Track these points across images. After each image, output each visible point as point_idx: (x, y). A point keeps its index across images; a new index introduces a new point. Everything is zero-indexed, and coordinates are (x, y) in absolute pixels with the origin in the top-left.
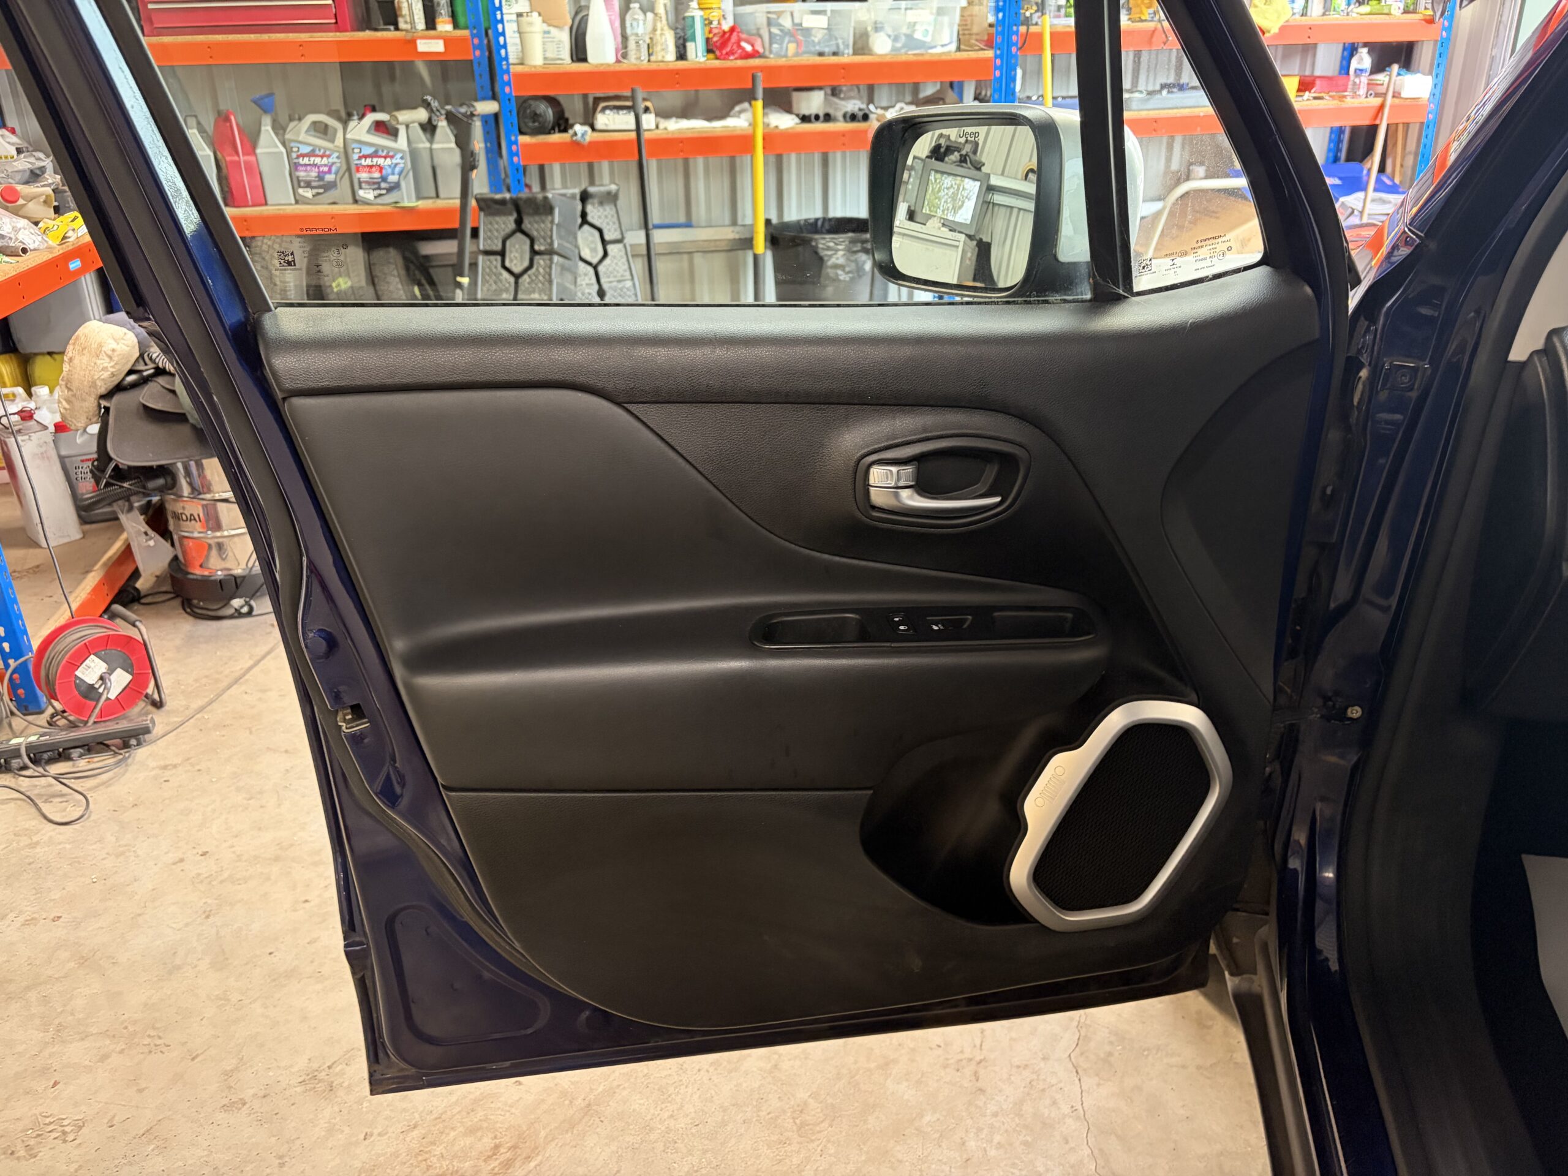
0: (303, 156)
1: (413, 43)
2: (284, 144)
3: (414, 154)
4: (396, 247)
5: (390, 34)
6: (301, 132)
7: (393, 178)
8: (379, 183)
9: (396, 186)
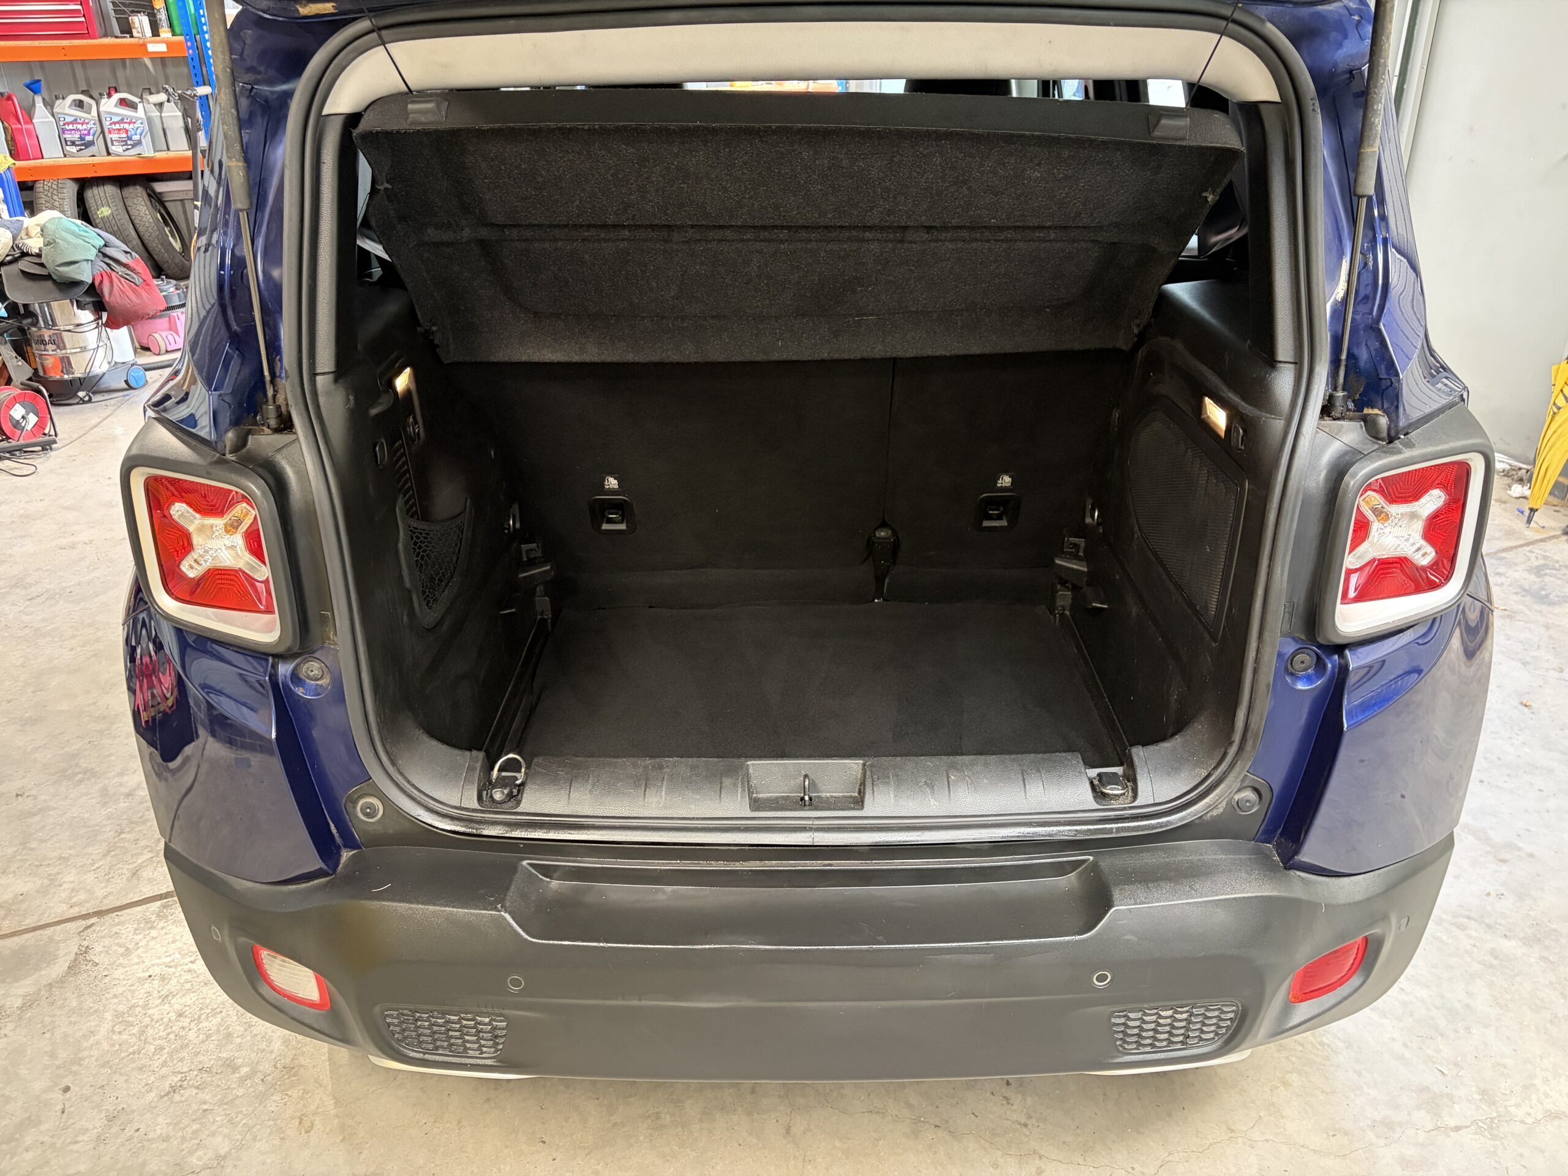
0: (68, 124)
1: (144, 46)
2: (53, 115)
3: (150, 120)
4: (141, 186)
5: (128, 40)
6: (65, 106)
7: (136, 138)
8: (126, 141)
9: (139, 143)
